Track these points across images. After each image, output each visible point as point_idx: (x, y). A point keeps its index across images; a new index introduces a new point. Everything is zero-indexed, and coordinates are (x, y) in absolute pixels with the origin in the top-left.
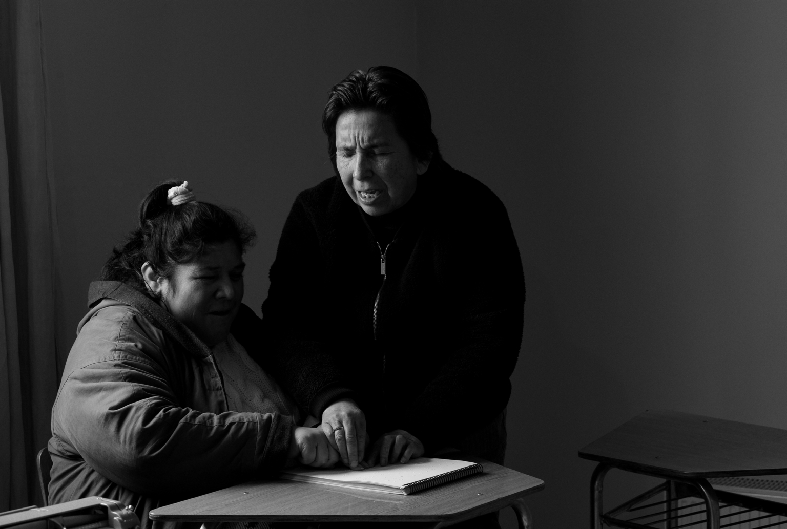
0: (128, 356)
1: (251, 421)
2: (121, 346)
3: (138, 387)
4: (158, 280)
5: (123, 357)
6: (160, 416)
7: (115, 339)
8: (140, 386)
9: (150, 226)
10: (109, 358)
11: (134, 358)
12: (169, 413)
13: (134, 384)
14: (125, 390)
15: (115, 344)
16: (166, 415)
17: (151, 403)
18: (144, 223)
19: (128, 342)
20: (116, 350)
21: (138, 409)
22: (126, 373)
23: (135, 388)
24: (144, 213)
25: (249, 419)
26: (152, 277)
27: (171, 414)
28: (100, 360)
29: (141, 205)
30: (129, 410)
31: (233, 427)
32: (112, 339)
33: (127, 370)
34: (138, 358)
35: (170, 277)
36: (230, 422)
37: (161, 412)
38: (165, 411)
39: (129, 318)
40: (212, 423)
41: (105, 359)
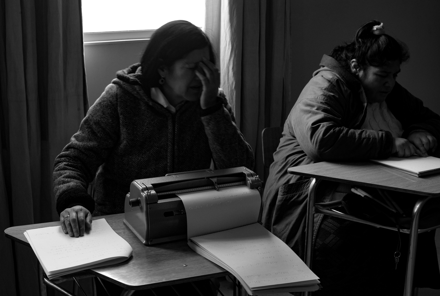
0: (328, 100)
1: (374, 137)
2: (326, 94)
3: (327, 116)
4: (358, 69)
5: (326, 100)
6: (331, 132)
7: (325, 89)
8: (328, 115)
9: (360, 42)
10: (320, 98)
11: (331, 102)
12: (335, 130)
13: (326, 113)
14: (320, 115)
15: (324, 92)
16: (334, 132)
17: (329, 125)
18: (357, 40)
19: (330, 93)
20: (324, 95)
21: (323, 127)
22: (325, 107)
23: (325, 116)
24: (359, 35)
25: (373, 136)
26: (355, 67)
27: (336, 131)
28: (315, 97)
29: (358, 31)
30: (320, 125)
31: (365, 140)
32: (323, 88)
33: (326, 106)
34: (333, 102)
35: (365, 70)
36: (364, 137)
37: (332, 130)
38: (333, 130)
39: (334, 80)
40: (355, 136)
41: (317, 98)
